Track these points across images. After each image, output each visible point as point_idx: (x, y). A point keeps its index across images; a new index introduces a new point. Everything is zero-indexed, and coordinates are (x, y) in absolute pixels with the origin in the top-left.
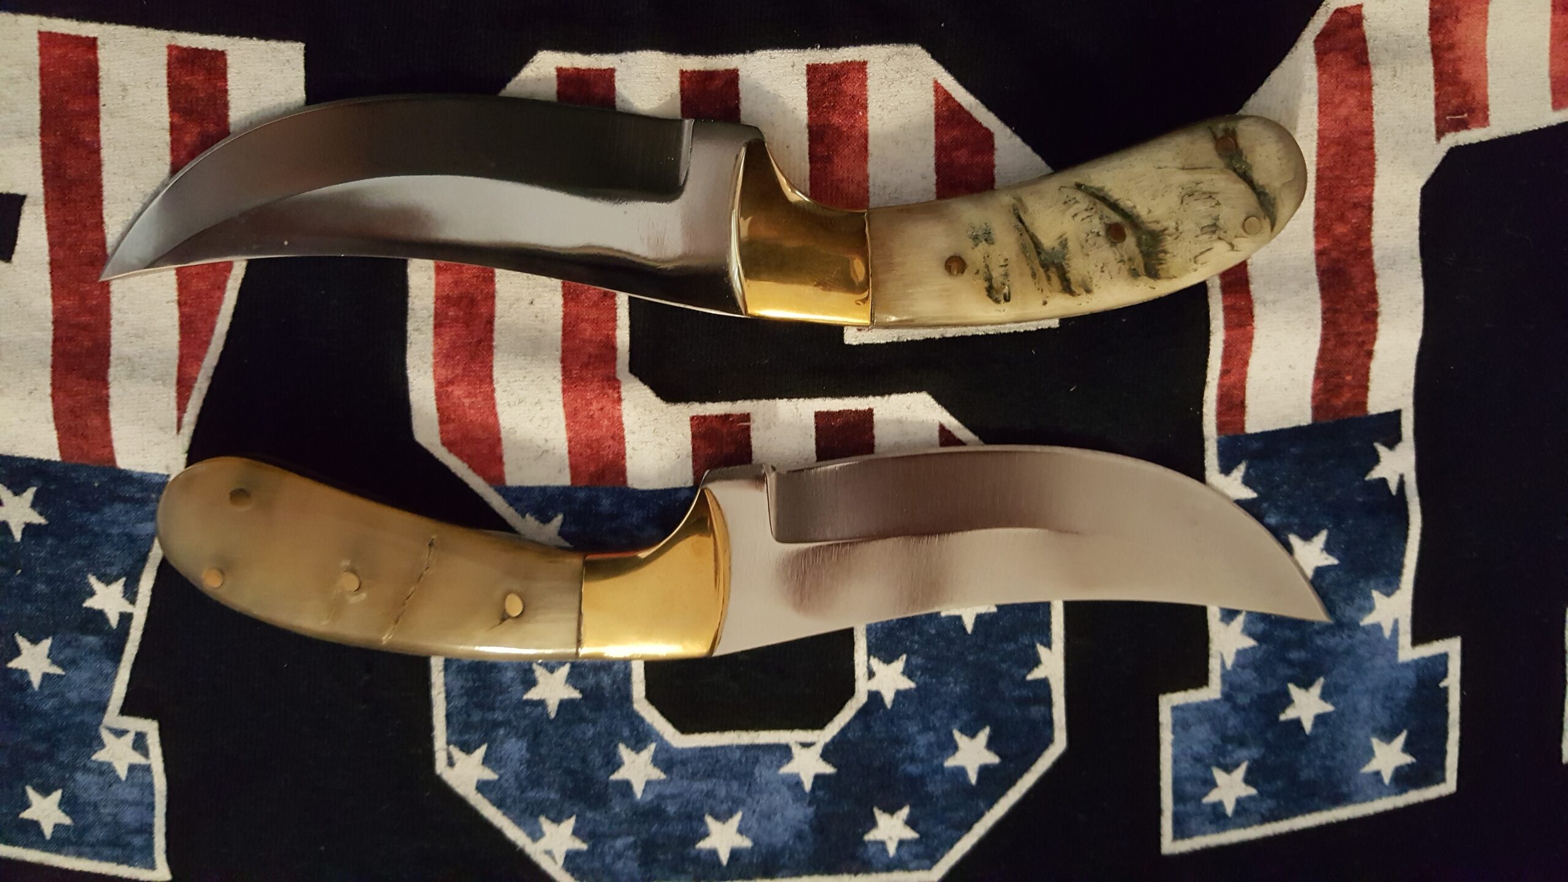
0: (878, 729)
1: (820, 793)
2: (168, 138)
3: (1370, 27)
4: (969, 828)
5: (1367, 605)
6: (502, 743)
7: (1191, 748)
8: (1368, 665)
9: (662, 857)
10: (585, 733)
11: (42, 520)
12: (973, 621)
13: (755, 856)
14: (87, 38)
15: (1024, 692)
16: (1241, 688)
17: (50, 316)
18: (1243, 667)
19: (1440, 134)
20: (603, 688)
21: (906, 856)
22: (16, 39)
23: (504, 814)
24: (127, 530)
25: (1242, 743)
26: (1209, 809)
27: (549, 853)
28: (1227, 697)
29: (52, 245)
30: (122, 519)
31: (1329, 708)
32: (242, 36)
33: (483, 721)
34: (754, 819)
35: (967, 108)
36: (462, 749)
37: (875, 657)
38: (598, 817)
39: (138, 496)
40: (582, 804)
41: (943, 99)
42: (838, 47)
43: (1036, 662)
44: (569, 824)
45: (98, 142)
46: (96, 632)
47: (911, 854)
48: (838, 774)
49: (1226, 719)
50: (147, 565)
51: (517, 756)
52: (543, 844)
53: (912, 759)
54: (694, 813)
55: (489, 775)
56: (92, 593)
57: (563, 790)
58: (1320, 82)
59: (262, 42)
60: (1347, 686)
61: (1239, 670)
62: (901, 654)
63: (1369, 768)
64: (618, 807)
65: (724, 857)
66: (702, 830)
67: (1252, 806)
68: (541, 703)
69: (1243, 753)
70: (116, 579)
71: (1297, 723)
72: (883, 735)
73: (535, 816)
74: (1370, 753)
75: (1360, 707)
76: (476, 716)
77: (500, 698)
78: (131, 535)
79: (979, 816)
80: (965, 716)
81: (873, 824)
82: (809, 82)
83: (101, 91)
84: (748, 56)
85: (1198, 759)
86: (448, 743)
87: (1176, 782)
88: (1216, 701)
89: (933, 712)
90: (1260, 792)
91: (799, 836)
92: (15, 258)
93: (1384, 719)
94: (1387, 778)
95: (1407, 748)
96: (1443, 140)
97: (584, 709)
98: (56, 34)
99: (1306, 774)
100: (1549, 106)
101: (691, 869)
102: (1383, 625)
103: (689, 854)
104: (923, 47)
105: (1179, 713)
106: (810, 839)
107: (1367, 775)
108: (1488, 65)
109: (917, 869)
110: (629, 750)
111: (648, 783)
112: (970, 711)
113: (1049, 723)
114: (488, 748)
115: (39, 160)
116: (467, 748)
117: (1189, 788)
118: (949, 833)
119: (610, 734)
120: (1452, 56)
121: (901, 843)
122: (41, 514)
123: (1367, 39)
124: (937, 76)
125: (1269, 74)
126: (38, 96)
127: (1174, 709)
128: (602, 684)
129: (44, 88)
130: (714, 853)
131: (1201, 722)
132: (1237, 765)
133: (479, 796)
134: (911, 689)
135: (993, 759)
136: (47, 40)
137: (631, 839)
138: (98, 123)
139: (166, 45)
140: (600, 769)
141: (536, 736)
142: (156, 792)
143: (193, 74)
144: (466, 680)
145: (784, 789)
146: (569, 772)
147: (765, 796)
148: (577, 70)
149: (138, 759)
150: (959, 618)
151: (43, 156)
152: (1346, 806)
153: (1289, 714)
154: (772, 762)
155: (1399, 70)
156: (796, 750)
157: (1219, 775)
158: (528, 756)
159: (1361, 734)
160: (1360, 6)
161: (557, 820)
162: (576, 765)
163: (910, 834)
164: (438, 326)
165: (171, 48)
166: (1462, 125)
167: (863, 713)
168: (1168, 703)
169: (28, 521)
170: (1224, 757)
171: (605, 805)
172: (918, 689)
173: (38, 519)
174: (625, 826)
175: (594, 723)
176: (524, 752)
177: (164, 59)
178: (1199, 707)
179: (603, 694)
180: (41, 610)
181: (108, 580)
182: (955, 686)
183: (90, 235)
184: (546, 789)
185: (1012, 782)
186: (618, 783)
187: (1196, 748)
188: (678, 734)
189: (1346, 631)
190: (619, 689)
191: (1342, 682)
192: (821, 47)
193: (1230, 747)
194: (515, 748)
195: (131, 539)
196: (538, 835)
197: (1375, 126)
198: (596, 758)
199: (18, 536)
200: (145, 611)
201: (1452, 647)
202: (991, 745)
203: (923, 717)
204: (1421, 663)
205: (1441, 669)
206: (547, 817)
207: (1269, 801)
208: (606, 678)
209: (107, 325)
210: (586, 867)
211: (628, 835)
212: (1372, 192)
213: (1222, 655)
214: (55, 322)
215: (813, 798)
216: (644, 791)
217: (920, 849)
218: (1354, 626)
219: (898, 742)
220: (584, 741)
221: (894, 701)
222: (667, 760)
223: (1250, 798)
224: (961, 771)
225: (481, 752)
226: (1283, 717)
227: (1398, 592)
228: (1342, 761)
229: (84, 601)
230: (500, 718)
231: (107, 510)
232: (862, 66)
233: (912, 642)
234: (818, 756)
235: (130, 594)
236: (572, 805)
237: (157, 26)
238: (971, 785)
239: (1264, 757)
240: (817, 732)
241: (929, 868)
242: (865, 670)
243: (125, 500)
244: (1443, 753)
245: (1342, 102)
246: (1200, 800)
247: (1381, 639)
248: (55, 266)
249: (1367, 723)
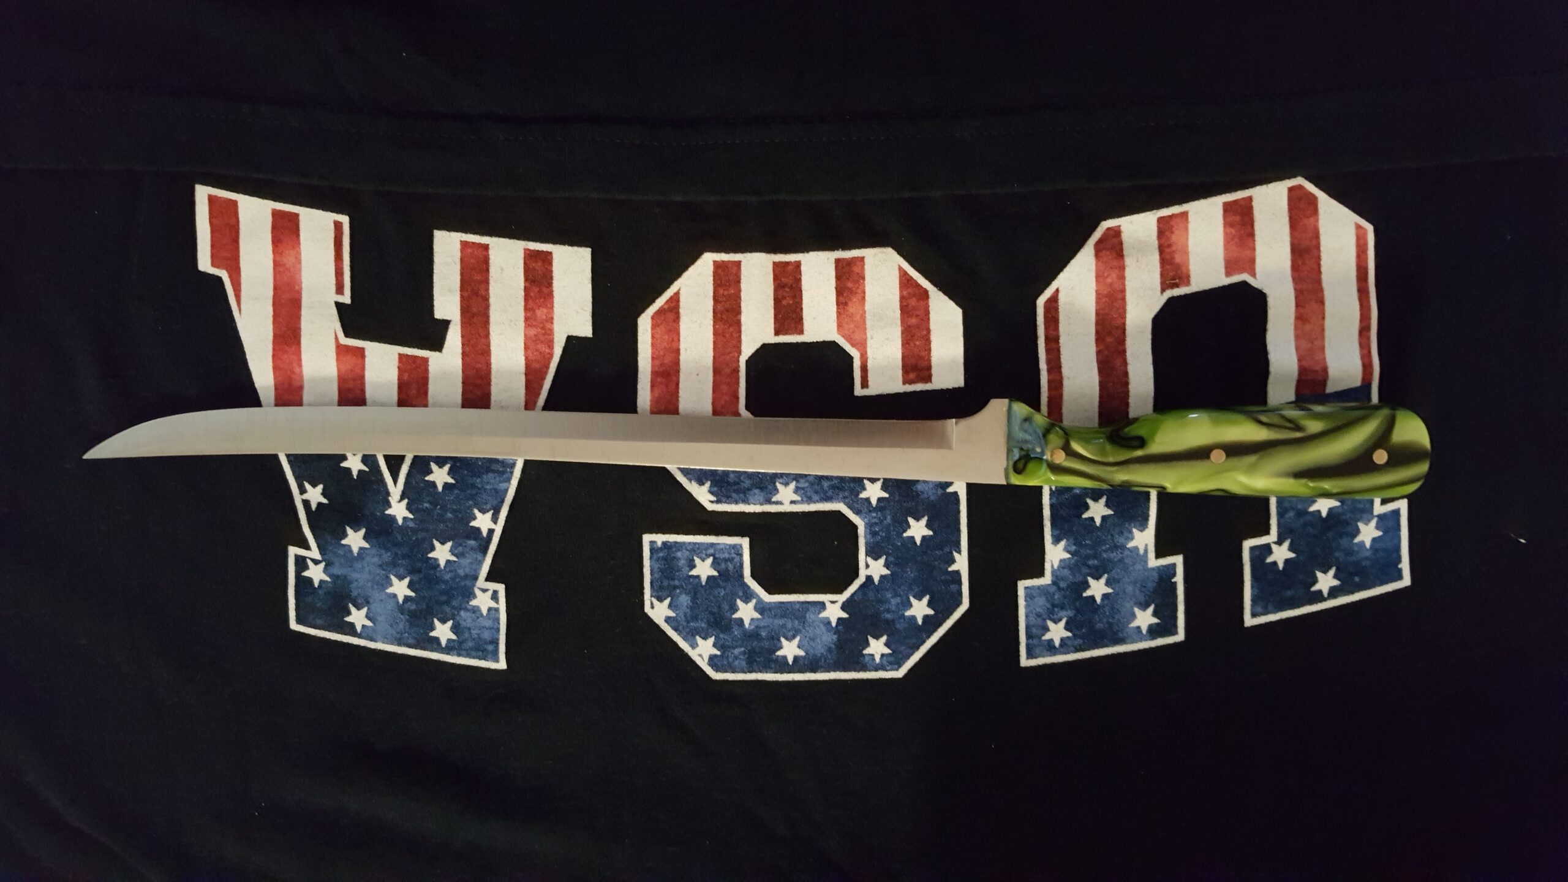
0: (871, 595)
1: (840, 628)
2: (523, 294)
3: (1125, 237)
4: (918, 648)
5: (1130, 537)
6: (679, 597)
7: (1035, 609)
8: (1131, 568)
9: (758, 659)
10: (719, 593)
11: (452, 481)
12: (920, 539)
13: (807, 660)
14: (484, 244)
15: (947, 577)
16: (1062, 579)
17: (461, 380)
18: (1063, 568)
19: (1163, 290)
20: (729, 571)
21: (885, 663)
22: (449, 244)
23: (679, 634)
24: (495, 487)
25: (1063, 608)
26: (1046, 643)
27: (700, 655)
28: (1054, 583)
29: (463, 345)
30: (492, 481)
31: (1110, 591)
32: (560, 244)
33: (669, 585)
34: (806, 641)
35: (915, 278)
36: (658, 600)
37: (869, 556)
38: (726, 637)
39: (501, 469)
40: (718, 630)
41: (904, 276)
42: (850, 250)
43: (953, 561)
44: (711, 640)
45: (488, 294)
46: (475, 539)
47: (888, 662)
48: (850, 617)
49: (1054, 594)
50: (505, 504)
51: (686, 604)
52: (698, 650)
53: (888, 611)
54: (775, 636)
55: (672, 614)
56: (475, 518)
57: (709, 623)
58: (1097, 266)
59: (570, 248)
60: (1120, 579)
61: (1061, 570)
62: (883, 556)
63: (1134, 624)
64: (736, 632)
65: (790, 661)
66: (779, 646)
67: (1069, 643)
68: (698, 577)
69: (1063, 613)
70: (488, 511)
71: (1092, 598)
72: (873, 598)
73: (694, 636)
74: (1133, 616)
75: (1127, 591)
76: (666, 583)
77: (677, 574)
78: (497, 489)
79: (923, 642)
80: (916, 589)
81: (867, 644)
82: (836, 267)
83: (490, 270)
84: (806, 255)
85: (1039, 615)
86: (651, 597)
87: (1028, 627)
88: (1048, 585)
89: (899, 587)
90: (1074, 635)
91: (830, 650)
92: (444, 350)
93: (1142, 599)
94: (1144, 631)
95: (1155, 614)
96: (1165, 294)
97: (719, 581)
98: (469, 242)
99: (1099, 626)
100: (1223, 275)
101: (773, 666)
102: (1139, 547)
103: (772, 658)
104: (893, 248)
105: (1028, 590)
106: (835, 653)
107: (1133, 628)
108: (1190, 254)
109: (891, 670)
110: (742, 603)
111: (752, 619)
112: (919, 587)
113: (960, 594)
114: (671, 600)
115: (459, 303)
116: (660, 599)
117: (1034, 631)
118: (908, 650)
119: (732, 594)
120: (1169, 250)
121: (883, 655)
122: (452, 478)
123: (1123, 242)
124: (899, 263)
125: (1068, 262)
126: (459, 272)
127: (1026, 588)
128: (729, 569)
129: (462, 268)
130: (785, 658)
131: (1040, 595)
132: (1060, 620)
133: (666, 624)
134: (888, 575)
135: (931, 612)
136: (465, 245)
137: (743, 649)
138: (489, 286)
139: (523, 248)
140: (727, 612)
141: (695, 594)
142: (501, 622)
143: (536, 262)
144: (661, 564)
145: (822, 626)
146: (713, 614)
147: (812, 628)
148: (722, 261)
149: (493, 604)
150: (913, 538)
151: (461, 301)
152: (1122, 645)
153: (1088, 593)
154: (815, 611)
155: (1140, 258)
156: (828, 605)
157: (1050, 624)
158: (691, 604)
159: (1128, 605)
160: (1119, 226)
161: (705, 638)
162: (715, 610)
163: (887, 651)
164: (652, 387)
165: (526, 250)
166: (1177, 286)
167: (862, 586)
168: (1022, 585)
169: (446, 481)
170: (1053, 615)
171: (729, 630)
172: (891, 575)
173: (451, 481)
174: (740, 642)
175: (725, 589)
176: (689, 602)
177: (521, 255)
178: (1039, 588)
179: (729, 574)
180: (448, 527)
181: (483, 511)
182: (910, 573)
183: (483, 340)
184: (700, 622)
185: (940, 624)
186: (736, 619)
187: (1039, 610)
188: (767, 594)
189: (1120, 550)
190: (737, 571)
191: (1117, 577)
192: (842, 250)
193: (1056, 609)
194: (684, 600)
195: (497, 491)
196: (695, 645)
197: (1127, 288)
198: (726, 607)
199: (440, 488)
200: (502, 528)
201: (1178, 560)
202: (930, 605)
203: (894, 590)
204: (1161, 568)
205: (1172, 572)
206: (700, 637)
207: (1078, 640)
208: (730, 565)
209: (489, 384)
210: (719, 664)
211: (741, 647)
212: (1125, 320)
213: (1052, 562)
214: (463, 383)
215: (836, 631)
216: (750, 624)
217: (891, 659)
218: (1123, 547)
219: (880, 601)
220: (719, 597)
221: (879, 581)
222: (761, 608)
223: (1068, 637)
224: (914, 618)
225: (667, 601)
226: (1085, 595)
227: (1147, 530)
228: (1119, 620)
229: (470, 522)
230: (678, 584)
231: (485, 477)
232: (862, 259)
233: (888, 549)
234: (839, 608)
235: (495, 520)
236: (714, 630)
237: (519, 239)
238: (919, 625)
239: (1075, 615)
240: (839, 596)
241: (897, 670)
242: (864, 564)
243: (494, 471)
244: (1175, 618)
245: (1108, 276)
246: (1040, 638)
247: (1138, 554)
248: (464, 354)
249: (1131, 599)
